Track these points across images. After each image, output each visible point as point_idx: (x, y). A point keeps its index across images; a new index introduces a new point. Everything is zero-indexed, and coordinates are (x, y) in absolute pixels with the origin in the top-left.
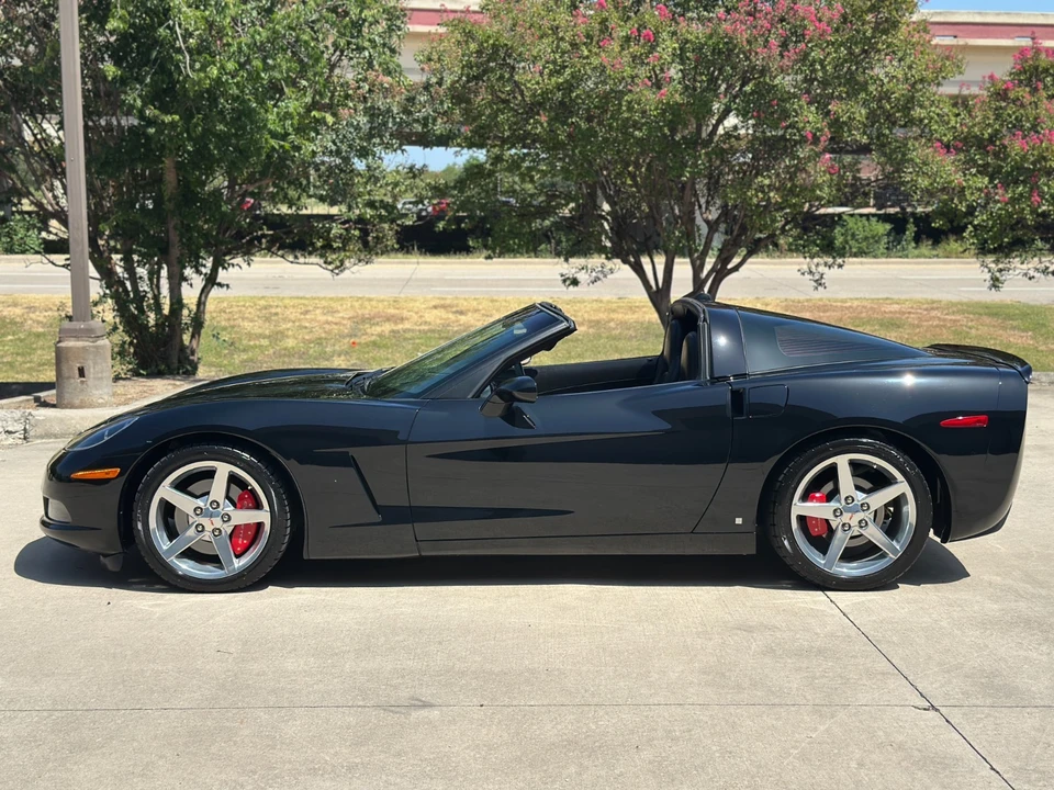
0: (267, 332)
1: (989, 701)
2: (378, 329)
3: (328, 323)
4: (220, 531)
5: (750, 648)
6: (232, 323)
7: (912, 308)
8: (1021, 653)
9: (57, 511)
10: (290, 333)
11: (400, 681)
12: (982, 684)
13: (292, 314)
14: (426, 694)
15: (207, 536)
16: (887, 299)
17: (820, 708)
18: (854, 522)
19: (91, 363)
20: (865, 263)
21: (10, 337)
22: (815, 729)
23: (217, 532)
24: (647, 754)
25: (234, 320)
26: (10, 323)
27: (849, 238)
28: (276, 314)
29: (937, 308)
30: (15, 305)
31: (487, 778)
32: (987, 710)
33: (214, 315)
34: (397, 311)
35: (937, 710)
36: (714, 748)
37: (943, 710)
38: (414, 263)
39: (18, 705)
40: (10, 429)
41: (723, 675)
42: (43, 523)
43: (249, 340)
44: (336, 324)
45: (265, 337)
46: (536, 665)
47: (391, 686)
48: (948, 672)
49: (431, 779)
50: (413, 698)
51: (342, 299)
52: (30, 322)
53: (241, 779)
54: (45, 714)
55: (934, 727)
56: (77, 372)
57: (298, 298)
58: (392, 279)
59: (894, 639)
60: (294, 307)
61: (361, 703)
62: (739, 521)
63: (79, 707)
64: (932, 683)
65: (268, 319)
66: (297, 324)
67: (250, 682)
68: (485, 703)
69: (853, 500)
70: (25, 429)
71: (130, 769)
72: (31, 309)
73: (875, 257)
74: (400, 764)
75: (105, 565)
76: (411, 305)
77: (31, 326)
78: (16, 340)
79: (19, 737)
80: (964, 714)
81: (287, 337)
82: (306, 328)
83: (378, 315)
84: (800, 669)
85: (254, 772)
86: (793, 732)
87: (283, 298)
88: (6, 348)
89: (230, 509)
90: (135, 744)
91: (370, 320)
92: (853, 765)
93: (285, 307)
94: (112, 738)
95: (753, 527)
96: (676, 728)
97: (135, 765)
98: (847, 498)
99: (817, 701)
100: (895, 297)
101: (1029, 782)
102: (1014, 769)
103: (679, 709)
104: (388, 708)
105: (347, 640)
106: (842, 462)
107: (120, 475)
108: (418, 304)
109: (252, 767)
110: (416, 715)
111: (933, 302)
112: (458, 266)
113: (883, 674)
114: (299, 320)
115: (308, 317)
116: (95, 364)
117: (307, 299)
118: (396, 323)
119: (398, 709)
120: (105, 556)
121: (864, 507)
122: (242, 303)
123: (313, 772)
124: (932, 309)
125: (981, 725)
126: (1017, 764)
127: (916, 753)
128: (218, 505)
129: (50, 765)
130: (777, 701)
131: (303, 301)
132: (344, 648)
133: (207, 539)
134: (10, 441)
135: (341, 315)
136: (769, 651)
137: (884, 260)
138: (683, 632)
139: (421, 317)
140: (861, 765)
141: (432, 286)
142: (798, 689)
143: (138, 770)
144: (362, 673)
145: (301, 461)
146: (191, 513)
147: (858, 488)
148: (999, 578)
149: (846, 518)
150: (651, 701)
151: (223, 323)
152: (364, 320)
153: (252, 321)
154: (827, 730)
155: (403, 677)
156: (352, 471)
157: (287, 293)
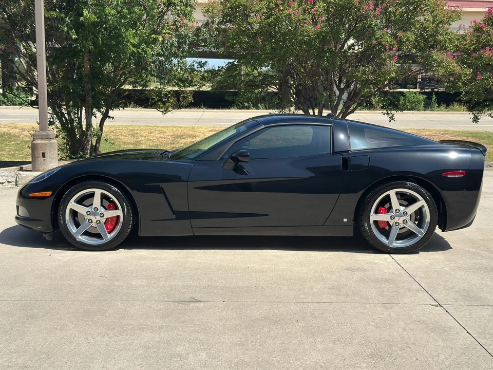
0: (132, 142)
1: (467, 303)
2: (185, 141)
3: (161, 137)
4: (100, 222)
5: (353, 278)
6: (116, 137)
7: (436, 133)
8: (484, 282)
9: (23, 212)
10: (143, 142)
11: (186, 290)
12: (464, 295)
13: (145, 133)
14: (198, 296)
15: (94, 225)
16: (424, 129)
17: (386, 305)
18: (401, 221)
19: (48, 151)
20: (414, 113)
21: (13, 143)
22: (383, 314)
23: (98, 222)
24: (302, 324)
25: (117, 136)
26: (13, 136)
27: (407, 102)
28: (137, 133)
29: (448, 134)
30: (16, 128)
31: (225, 333)
32: (465, 307)
33: (108, 133)
34: (194, 133)
35: (442, 306)
36: (334, 321)
37: (444, 306)
38: (202, 112)
39: (4, 298)
40: (9, 180)
41: (340, 290)
42: (17, 218)
43: (124, 145)
44: (165, 138)
45: (131, 144)
46: (251, 285)
47: (181, 292)
48: (448, 290)
49: (198, 333)
50: (191, 298)
51: (168, 127)
52: (22, 136)
53: (108, 332)
54: (16, 302)
55: (440, 314)
56: (41, 155)
57: (147, 126)
58: (192, 119)
59: (422, 275)
60: (145, 130)
61: (167, 300)
62: (345, 220)
63: (33, 300)
64: (440, 295)
65: (133, 136)
66: (147, 138)
67: (114, 290)
68: (226, 300)
69: (399, 211)
70: (16, 181)
71: (55, 327)
72: (23, 130)
73: (418, 110)
74: (184, 326)
75: (45, 238)
76: (200, 130)
77: (23, 138)
78: (16, 144)
79: (3, 312)
80: (455, 308)
81: (142, 144)
82: (151, 140)
83: (184, 134)
84: (376, 288)
85: (114, 329)
86: (372, 315)
87: (140, 126)
88: (11, 147)
89: (103, 210)
90: (58, 316)
91: (181, 136)
92: (400, 330)
93: (141, 130)
94: (47, 313)
95: (352, 223)
96: (316, 313)
97: (57, 325)
98: (396, 210)
99: (384, 302)
100: (428, 128)
101: (485, 338)
102: (478, 333)
103: (318, 304)
104: (179, 302)
105: (162, 272)
106: (392, 193)
107: (52, 195)
108: (203, 130)
109: (113, 327)
110: (192, 305)
111: (446, 131)
112: (222, 113)
113: (416, 290)
114: (148, 136)
115: (152, 135)
116: (50, 151)
117: (151, 126)
118: (193, 138)
119: (184, 303)
120: (45, 233)
121: (405, 213)
122: (121, 128)
123: (142, 329)
124: (445, 134)
125: (463, 313)
126: (480, 331)
127: (431, 325)
128: (98, 209)
129: (17, 325)
130: (365, 301)
131: (149, 128)
132: (160, 276)
133: (94, 226)
134: (10, 186)
135: (167, 134)
136: (362, 280)
137: (423, 112)
138: (321, 271)
139: (204, 135)
140: (404, 330)
141: (210, 122)
142: (375, 296)
143: (59, 327)
144: (168, 287)
145: (138, 191)
146: (85, 214)
147: (401, 205)
148: (473, 249)
149: (396, 219)
150: (305, 301)
151: (112, 137)
152: (177, 137)
153: (125, 136)
154: (389, 315)
155: (187, 289)
156: (162, 195)
157: (142, 124)
